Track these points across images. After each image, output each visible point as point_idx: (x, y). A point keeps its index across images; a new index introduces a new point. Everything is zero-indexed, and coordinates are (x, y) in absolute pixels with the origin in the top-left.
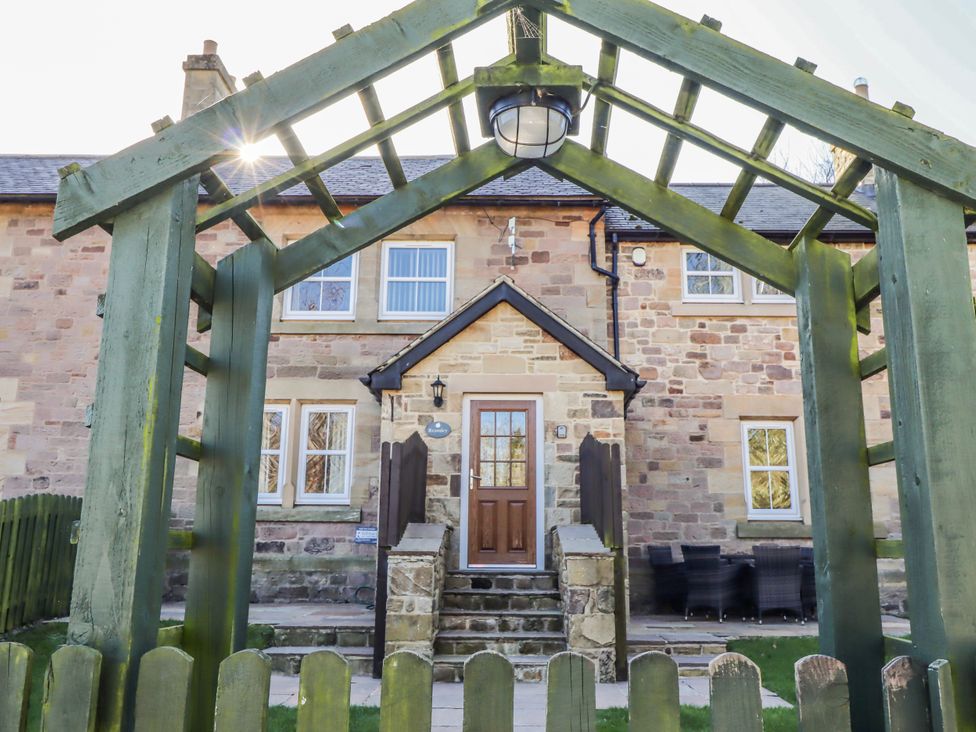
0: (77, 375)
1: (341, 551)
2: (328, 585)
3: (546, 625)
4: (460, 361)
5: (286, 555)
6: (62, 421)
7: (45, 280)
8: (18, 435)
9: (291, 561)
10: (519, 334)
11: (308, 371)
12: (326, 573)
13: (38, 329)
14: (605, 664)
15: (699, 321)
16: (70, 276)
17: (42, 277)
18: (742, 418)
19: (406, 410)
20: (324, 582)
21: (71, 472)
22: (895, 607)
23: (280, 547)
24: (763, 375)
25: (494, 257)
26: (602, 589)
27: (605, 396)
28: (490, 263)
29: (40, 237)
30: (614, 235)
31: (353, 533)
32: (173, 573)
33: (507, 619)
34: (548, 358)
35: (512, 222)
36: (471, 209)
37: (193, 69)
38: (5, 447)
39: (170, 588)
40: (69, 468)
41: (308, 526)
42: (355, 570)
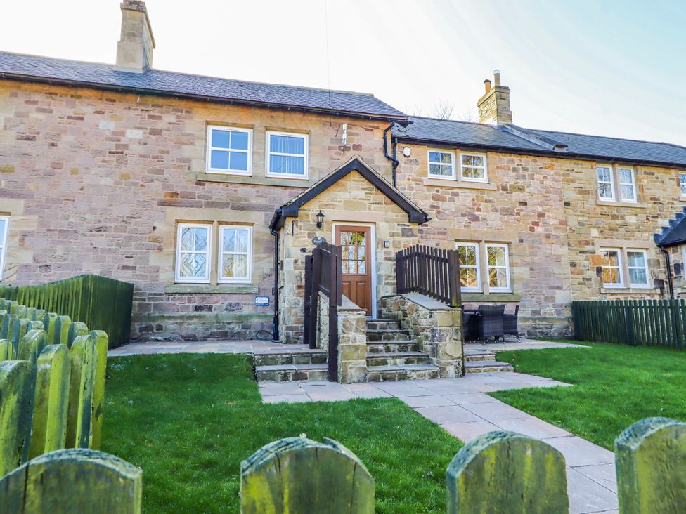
0: (68, 200)
1: (246, 310)
2: (240, 330)
3: (410, 348)
4: (331, 203)
5: (214, 313)
6: (58, 229)
7: (41, 135)
8: (26, 238)
9: (217, 316)
10: (363, 189)
11: (224, 205)
12: (238, 323)
13: (37, 168)
14: (457, 368)
15: (436, 189)
16: (59, 134)
17: (38, 133)
18: (456, 240)
19: (300, 229)
20: (237, 328)
21: (67, 262)
22: (524, 334)
23: (210, 309)
24: (466, 219)
25: (331, 145)
26: (455, 328)
27: (408, 226)
28: (330, 148)
29: (35, 106)
30: (396, 139)
31: (254, 300)
32: (141, 324)
33: (389, 345)
34: (379, 203)
35: (345, 126)
36: (318, 117)
37: (127, 9)
38: (17, 245)
39: (140, 334)
40: (65, 259)
41: (227, 296)
42: (256, 321)
